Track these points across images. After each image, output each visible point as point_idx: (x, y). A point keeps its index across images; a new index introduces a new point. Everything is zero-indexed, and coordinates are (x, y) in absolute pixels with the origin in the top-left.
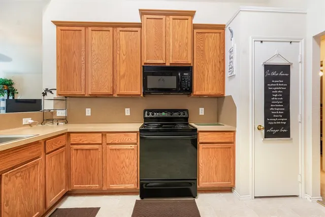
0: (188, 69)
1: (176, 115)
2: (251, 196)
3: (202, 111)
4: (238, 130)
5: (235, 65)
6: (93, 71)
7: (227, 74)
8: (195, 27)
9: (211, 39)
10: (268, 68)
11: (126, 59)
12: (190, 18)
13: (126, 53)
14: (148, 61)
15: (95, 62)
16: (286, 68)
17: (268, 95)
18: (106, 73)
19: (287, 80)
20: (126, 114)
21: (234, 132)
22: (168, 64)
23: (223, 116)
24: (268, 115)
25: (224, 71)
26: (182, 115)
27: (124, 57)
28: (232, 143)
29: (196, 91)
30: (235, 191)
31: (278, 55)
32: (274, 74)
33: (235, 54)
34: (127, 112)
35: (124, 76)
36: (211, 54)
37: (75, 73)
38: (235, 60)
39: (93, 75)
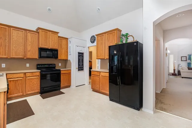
0: (57, 50)
1: (51, 66)
2: (75, 87)
3: (60, 65)
4: (72, 69)
5: (71, 51)
6: (13, 48)
7: (69, 54)
8: (59, 37)
9: (64, 42)
10: (79, 53)
11: (31, 44)
12: (57, 34)
13: (31, 42)
14: (42, 47)
15: (14, 44)
16: (83, 54)
17: (79, 60)
18: (21, 49)
19: (83, 56)
20: (27, 66)
21: (71, 70)
22: (49, 48)
23: (67, 66)
24: (79, 65)
25: (68, 52)
26: (53, 66)
27: (30, 43)
28: (70, 73)
29: (59, 58)
30: (71, 87)
31: (81, 50)
32: (80, 55)
33: (71, 48)
34: (28, 65)
35: (30, 51)
36: (64, 46)
37: (1, 47)
38: (71, 50)
39: (13, 49)
